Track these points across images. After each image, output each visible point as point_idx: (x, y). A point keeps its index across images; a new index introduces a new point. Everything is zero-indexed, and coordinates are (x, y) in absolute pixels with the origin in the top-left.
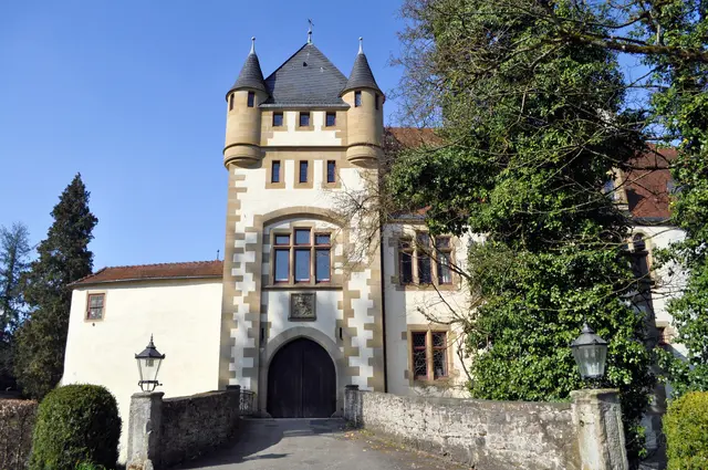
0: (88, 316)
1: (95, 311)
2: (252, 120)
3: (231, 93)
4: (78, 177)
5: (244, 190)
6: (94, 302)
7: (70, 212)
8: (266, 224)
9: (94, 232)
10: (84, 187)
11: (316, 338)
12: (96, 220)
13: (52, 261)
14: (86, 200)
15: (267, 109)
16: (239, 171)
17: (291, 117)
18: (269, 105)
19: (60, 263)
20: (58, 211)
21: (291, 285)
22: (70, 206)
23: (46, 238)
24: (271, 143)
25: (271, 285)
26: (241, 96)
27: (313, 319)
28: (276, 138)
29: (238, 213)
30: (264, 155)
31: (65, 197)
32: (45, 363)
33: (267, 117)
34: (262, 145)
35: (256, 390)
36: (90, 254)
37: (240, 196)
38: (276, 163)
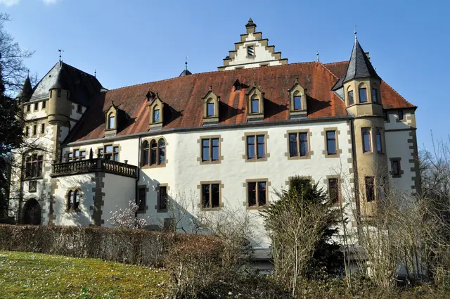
8: (24, 154)
21: (30, 178)
33: (25, 108)
38: (27, 128)
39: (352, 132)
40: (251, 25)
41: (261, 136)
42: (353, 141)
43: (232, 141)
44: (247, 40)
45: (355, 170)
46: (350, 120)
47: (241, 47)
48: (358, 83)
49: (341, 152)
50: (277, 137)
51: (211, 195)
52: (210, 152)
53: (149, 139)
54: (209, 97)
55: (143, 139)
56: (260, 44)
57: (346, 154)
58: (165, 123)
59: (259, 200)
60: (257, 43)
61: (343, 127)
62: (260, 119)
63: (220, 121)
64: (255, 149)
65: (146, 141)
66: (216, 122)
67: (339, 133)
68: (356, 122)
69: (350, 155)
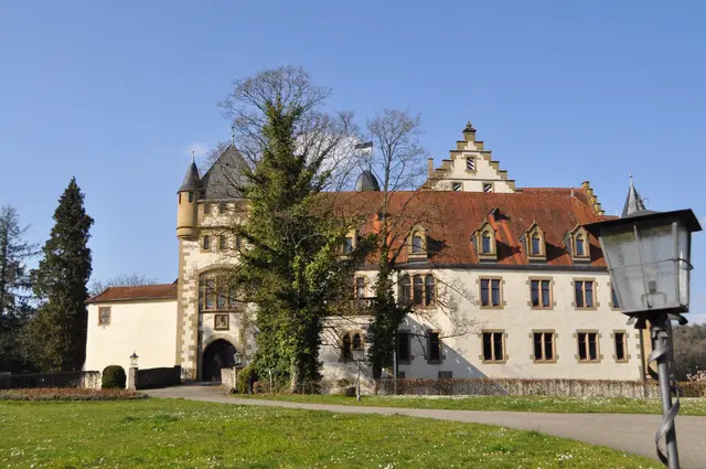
0: (101, 322)
1: (104, 319)
3: (180, 192)
4: (73, 181)
5: (188, 254)
6: (103, 313)
7: (69, 215)
8: (200, 275)
9: (91, 231)
10: (79, 190)
11: (226, 338)
12: (92, 220)
13: (57, 259)
14: (82, 202)
15: (201, 203)
16: (186, 243)
17: (215, 208)
18: (202, 201)
19: (63, 261)
20: (58, 214)
21: (215, 309)
22: (69, 208)
23: (50, 238)
24: (203, 224)
25: (204, 310)
26: (185, 196)
27: (228, 329)
28: (207, 222)
29: (184, 268)
30: (200, 232)
31: (63, 200)
32: (57, 349)
33: (201, 209)
34: (198, 226)
35: (195, 368)
36: (89, 250)
37: (186, 258)
38: (207, 238)
40: (469, 131)
41: (546, 282)
43: (515, 284)
44: (466, 148)
47: (458, 157)
50: (562, 284)
51: (493, 345)
52: (490, 296)
53: (411, 272)
54: (485, 229)
55: (403, 272)
56: (482, 157)
58: (430, 254)
59: (546, 353)
60: (478, 155)
62: (542, 261)
63: (498, 259)
64: (540, 297)
65: (407, 275)
66: (494, 260)
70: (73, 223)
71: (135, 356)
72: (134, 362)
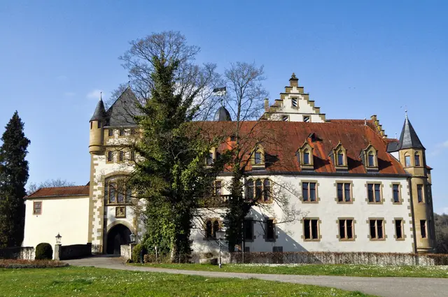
0: (35, 213)
1: (37, 210)
2: (99, 134)
3: (91, 121)
4: (16, 113)
5: (97, 165)
6: (36, 206)
7: (12, 137)
8: (106, 179)
9: (28, 149)
10: (20, 120)
11: (125, 224)
12: (29, 141)
13: (4, 168)
14: (22, 128)
15: (106, 129)
16: (95, 156)
17: (116, 132)
18: (107, 127)
19: (8, 170)
20: (5, 137)
21: (116, 203)
22: (13, 133)
24: (108, 144)
25: (108, 204)
26: (95, 123)
27: (125, 217)
28: (111, 141)
29: (94, 174)
30: (105, 149)
31: (9, 127)
32: (4, 232)
33: (106, 133)
34: (104, 145)
35: (102, 244)
36: (26, 162)
37: (95, 167)
38: (110, 153)
39: (410, 186)
40: (294, 79)
41: (347, 185)
42: (411, 193)
43: (326, 186)
44: (291, 92)
45: (412, 215)
46: (409, 177)
47: (286, 97)
48: (415, 151)
49: (403, 200)
50: (359, 186)
51: (311, 227)
52: (309, 194)
53: (254, 177)
54: (305, 148)
55: (249, 177)
56: (303, 98)
57: (406, 203)
58: (267, 165)
59: (348, 234)
61: (404, 183)
62: (345, 170)
63: (315, 169)
64: (343, 195)
65: (251, 179)
66: (312, 169)
67: (401, 186)
68: (413, 179)
69: (409, 204)
70: (15, 143)
71: (59, 236)
72: (59, 240)
